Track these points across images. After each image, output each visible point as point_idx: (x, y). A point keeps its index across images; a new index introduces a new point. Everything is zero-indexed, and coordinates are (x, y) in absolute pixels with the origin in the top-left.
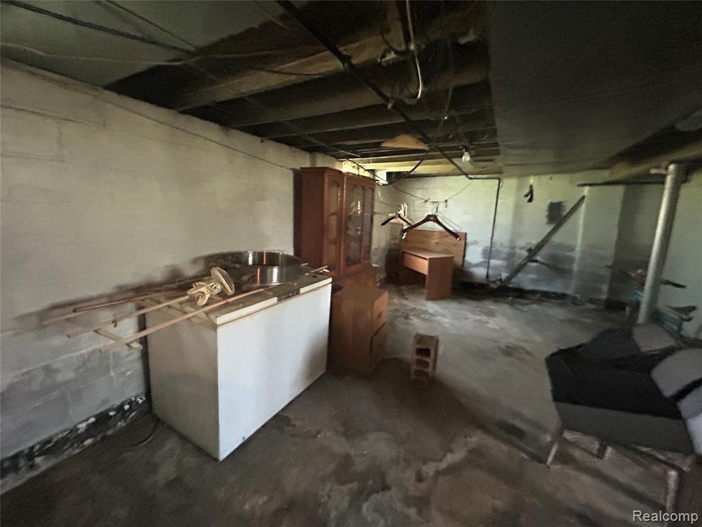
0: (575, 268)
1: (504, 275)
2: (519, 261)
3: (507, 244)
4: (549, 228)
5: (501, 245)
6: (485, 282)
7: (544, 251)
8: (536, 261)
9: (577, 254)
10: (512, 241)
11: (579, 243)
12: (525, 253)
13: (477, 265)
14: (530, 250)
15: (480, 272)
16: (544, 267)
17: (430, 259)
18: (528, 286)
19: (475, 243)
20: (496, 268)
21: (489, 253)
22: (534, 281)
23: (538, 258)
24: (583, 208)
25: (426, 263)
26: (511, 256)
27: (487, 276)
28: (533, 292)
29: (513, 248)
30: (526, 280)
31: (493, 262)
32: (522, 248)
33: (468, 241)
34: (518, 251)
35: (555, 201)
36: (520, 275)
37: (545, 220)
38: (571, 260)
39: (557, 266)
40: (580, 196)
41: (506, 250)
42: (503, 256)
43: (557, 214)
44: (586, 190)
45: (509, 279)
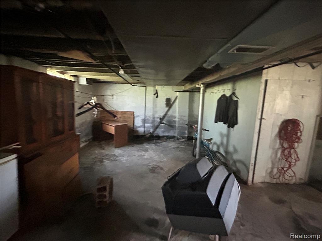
0: (177, 125)
1: (152, 130)
2: (157, 124)
3: (151, 116)
4: (167, 109)
5: (149, 116)
6: (143, 134)
7: (166, 119)
8: (163, 123)
9: (177, 119)
10: (153, 115)
11: (177, 115)
12: (159, 120)
13: (140, 127)
14: (160, 119)
15: (141, 130)
16: (166, 125)
17: (115, 126)
18: (161, 134)
19: (138, 116)
20: (148, 127)
21: (144, 121)
22: (163, 132)
23: (164, 122)
24: (177, 101)
25: (113, 128)
26: (153, 121)
27: (144, 132)
28: (163, 137)
29: (154, 118)
30: (160, 132)
31: (146, 125)
32: (158, 118)
33: (135, 115)
34: (156, 119)
35: (168, 98)
36: (158, 130)
37: (165, 106)
38: (175, 122)
39: (171, 125)
40: (176, 96)
41: (151, 119)
42: (150, 122)
43: (169, 103)
44: (178, 94)
45: (153, 132)
